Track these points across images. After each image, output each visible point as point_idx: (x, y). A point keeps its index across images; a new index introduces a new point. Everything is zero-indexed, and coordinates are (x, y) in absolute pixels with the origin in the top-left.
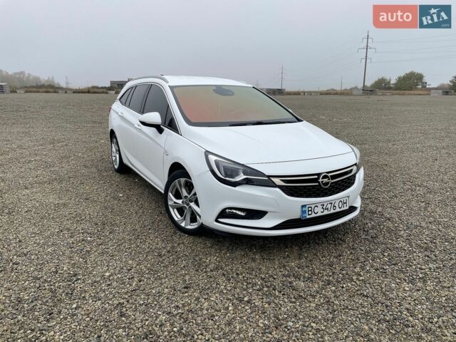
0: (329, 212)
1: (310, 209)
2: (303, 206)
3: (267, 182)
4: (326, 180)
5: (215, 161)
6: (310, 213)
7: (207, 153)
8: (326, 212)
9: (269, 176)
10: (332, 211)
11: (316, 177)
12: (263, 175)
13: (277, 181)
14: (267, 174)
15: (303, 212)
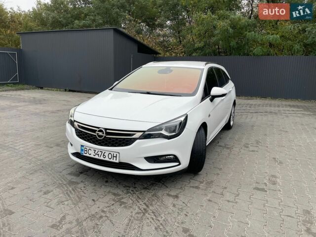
0: (99, 158)
1: (86, 149)
2: (82, 146)
4: (100, 133)
8: (97, 157)
10: (102, 158)
11: (97, 129)
13: (76, 124)
15: (82, 150)
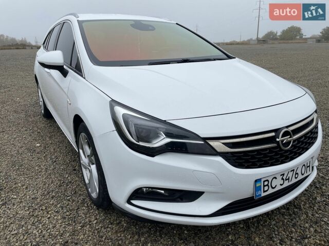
1: (266, 183)
2: (256, 181)
3: (203, 147)
4: (286, 138)
5: (124, 115)
6: (266, 188)
7: (114, 103)
8: (287, 184)
9: (205, 139)
10: (293, 180)
11: (273, 134)
12: (196, 137)
13: (218, 145)
14: (202, 136)
15: (257, 189)
